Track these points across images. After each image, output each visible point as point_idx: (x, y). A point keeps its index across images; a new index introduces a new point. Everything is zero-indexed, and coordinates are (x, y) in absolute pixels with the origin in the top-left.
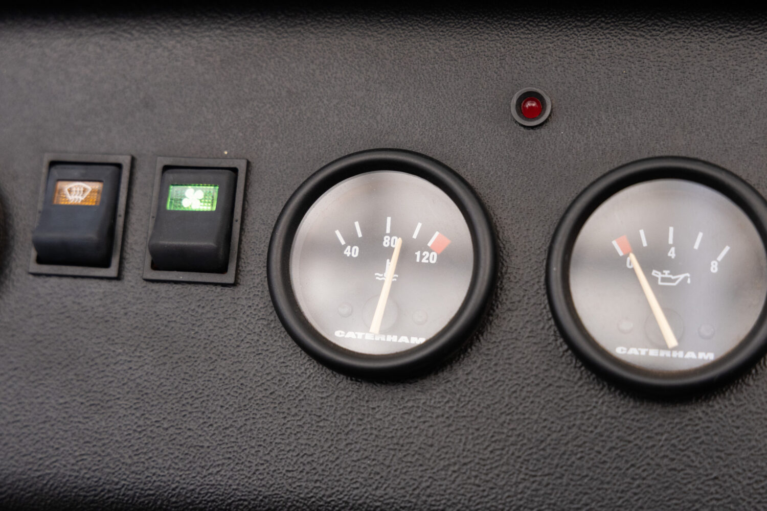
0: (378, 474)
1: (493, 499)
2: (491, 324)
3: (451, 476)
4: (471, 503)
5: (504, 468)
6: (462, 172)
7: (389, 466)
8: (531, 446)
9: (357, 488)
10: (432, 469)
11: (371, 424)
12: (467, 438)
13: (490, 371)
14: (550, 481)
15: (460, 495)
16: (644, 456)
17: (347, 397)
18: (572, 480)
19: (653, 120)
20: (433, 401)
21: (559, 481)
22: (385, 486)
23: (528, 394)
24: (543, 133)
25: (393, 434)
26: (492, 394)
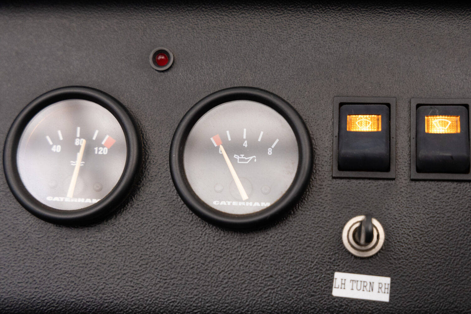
0: (73, 282)
1: (142, 294)
2: (139, 190)
3: (116, 281)
4: (128, 297)
5: (148, 276)
6: (121, 99)
7: (79, 277)
8: (164, 262)
9: (61, 291)
10: (105, 278)
11: (68, 252)
12: (126, 258)
13: (139, 218)
14: (175, 282)
15: (121, 292)
16: (230, 265)
17: (54, 236)
18: (187, 281)
19: (233, 65)
20: (105, 237)
21: (180, 282)
22: (77, 289)
23: (161, 231)
24: (169, 75)
25: (82, 258)
26: (141, 231)
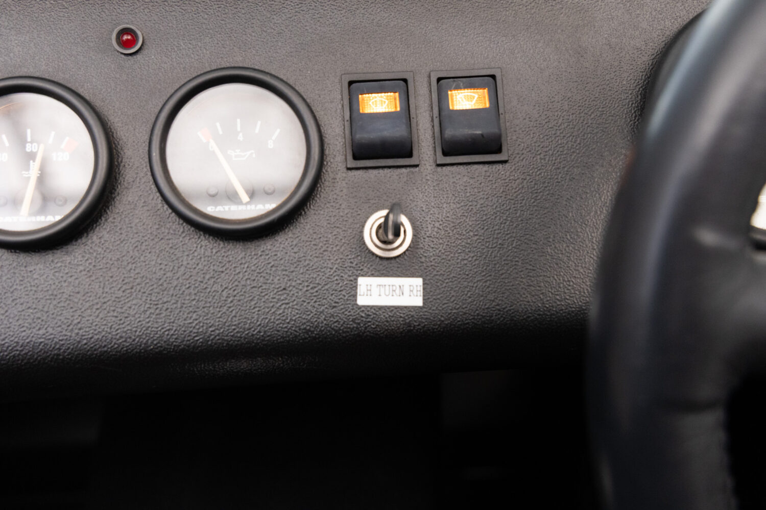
0: (40, 318)
1: (128, 325)
2: (114, 200)
3: (95, 312)
4: (112, 330)
5: (134, 302)
6: (80, 91)
7: (47, 312)
8: (153, 283)
9: (25, 331)
10: (81, 309)
11: (30, 283)
12: (104, 284)
13: (117, 234)
14: (169, 307)
15: (102, 325)
16: (234, 280)
17: (10, 265)
18: (184, 304)
19: (218, 44)
20: (76, 261)
21: (175, 306)
22: (46, 326)
23: (147, 247)
24: (139, 59)
25: (48, 288)
26: (120, 250)
